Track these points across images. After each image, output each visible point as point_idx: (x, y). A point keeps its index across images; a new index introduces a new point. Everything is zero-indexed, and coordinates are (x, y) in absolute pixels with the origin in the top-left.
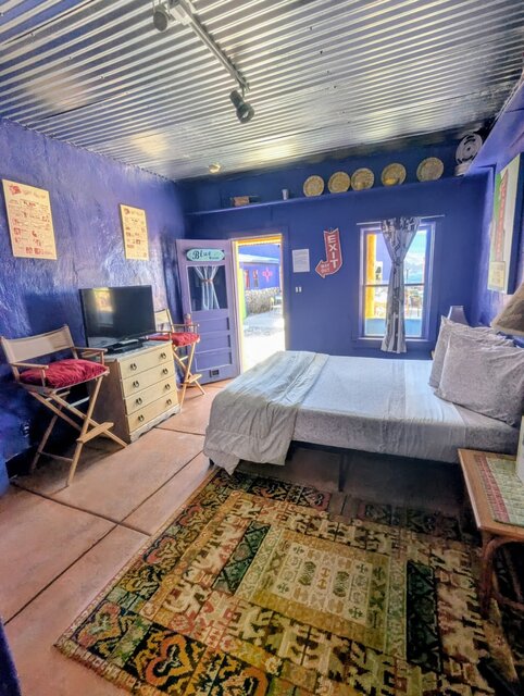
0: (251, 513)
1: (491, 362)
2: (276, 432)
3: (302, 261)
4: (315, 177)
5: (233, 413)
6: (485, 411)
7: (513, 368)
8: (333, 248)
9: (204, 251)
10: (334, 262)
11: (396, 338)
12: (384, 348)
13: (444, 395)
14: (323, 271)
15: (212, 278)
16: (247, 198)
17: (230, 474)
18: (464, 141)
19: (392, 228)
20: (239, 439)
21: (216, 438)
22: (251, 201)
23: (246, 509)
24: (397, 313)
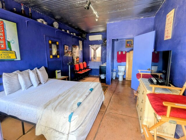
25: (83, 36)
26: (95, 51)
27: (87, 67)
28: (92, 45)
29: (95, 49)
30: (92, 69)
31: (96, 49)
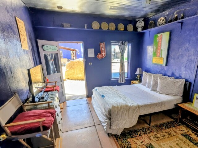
0: (141, 143)
1: (174, 83)
2: (135, 115)
3: (91, 53)
4: (96, 22)
5: (121, 113)
6: (174, 94)
7: (180, 83)
8: (103, 49)
9: (50, 46)
10: (103, 54)
11: (123, 78)
12: (119, 82)
13: (161, 93)
14: (99, 57)
15: (53, 59)
16: (69, 24)
17: (120, 135)
18: (139, 21)
19: (121, 44)
20: (126, 121)
21: (117, 124)
22: (71, 26)
23: (139, 143)
24: (123, 71)
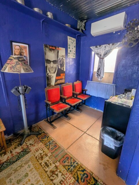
25: (78, 27)
26: (101, 59)
27: (83, 92)
28: (96, 47)
29: (102, 55)
30: (91, 97)
31: (106, 54)
